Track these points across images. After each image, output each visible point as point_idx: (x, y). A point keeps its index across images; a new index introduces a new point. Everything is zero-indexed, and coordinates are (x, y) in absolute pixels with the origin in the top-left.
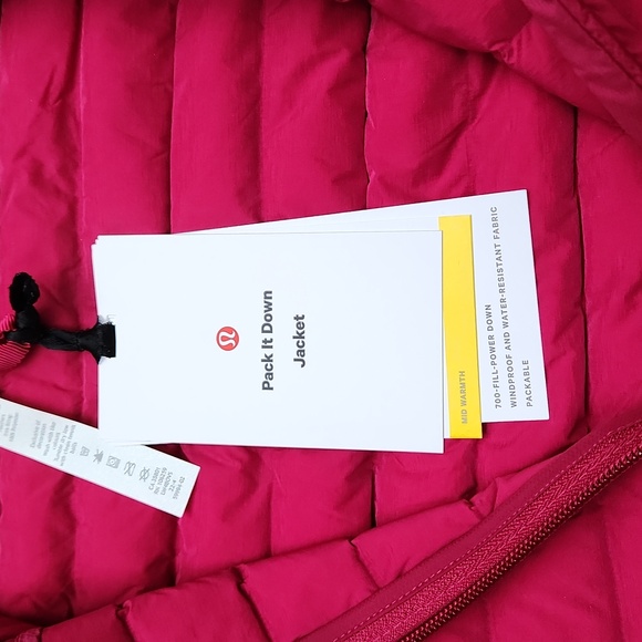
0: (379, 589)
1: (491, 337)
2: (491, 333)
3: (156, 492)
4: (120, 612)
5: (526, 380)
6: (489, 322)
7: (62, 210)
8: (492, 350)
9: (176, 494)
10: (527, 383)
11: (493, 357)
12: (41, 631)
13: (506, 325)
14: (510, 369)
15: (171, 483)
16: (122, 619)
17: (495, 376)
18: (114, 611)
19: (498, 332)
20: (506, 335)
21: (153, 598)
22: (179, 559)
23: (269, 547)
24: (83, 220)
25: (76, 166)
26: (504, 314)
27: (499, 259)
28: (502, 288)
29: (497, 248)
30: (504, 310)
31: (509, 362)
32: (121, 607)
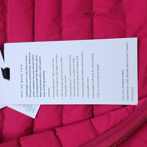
0: (99, 135)
2: (123, 79)
3: (27, 111)
6: (123, 75)
8: (123, 83)
9: (33, 112)
10: (132, 94)
11: (123, 86)
13: (128, 76)
14: (128, 89)
15: (32, 108)
16: (19, 143)
17: (123, 91)
20: (127, 79)
23: (62, 124)
24: (8, 27)
26: (127, 73)
27: (127, 57)
28: (128, 66)
29: (127, 54)
30: (127, 72)
31: (128, 88)
32: (19, 140)
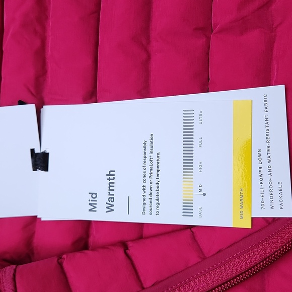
0: (206, 258)
1: (260, 168)
2: (260, 166)
4: (60, 260)
5: (280, 193)
6: (260, 159)
7: (38, 43)
8: (261, 175)
10: (281, 196)
11: (261, 179)
12: (16, 267)
13: (269, 161)
14: (271, 187)
16: (60, 265)
17: (262, 191)
18: (56, 259)
19: (265, 165)
20: (270, 167)
21: (78, 254)
22: (91, 240)
23: (142, 235)
24: (49, 49)
25: (47, 18)
26: (269, 155)
27: (267, 123)
28: (268, 140)
29: (267, 117)
30: (269, 152)
31: (271, 183)
32: (61, 258)
